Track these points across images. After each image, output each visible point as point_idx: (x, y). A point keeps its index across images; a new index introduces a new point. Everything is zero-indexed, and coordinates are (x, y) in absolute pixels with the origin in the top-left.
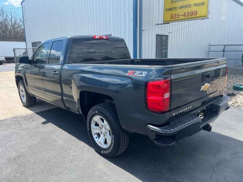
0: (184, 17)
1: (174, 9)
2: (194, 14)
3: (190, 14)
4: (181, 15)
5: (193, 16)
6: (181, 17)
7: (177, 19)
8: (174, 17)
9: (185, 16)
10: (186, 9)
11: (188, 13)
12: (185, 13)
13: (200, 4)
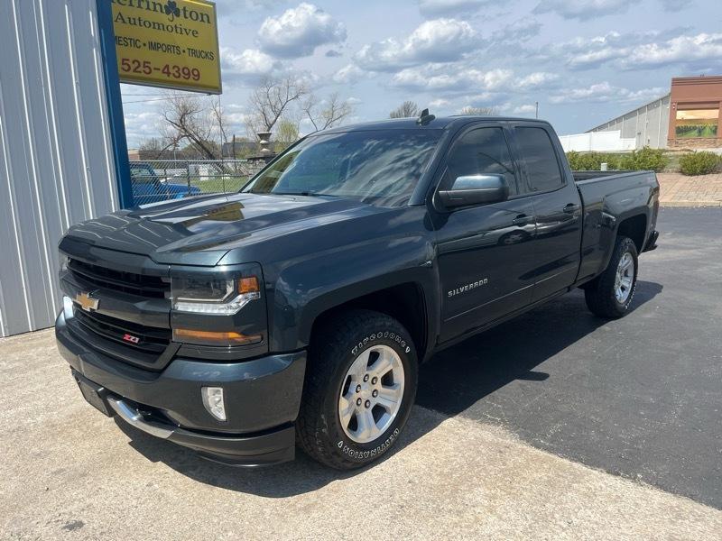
0: (165, 77)
1: (129, 41)
2: (192, 76)
3: (181, 72)
4: (155, 69)
5: (191, 80)
6: (156, 75)
7: (143, 74)
8: (132, 69)
9: (169, 74)
10: (168, 55)
11: (176, 69)
12: (167, 66)
13: (203, 55)
